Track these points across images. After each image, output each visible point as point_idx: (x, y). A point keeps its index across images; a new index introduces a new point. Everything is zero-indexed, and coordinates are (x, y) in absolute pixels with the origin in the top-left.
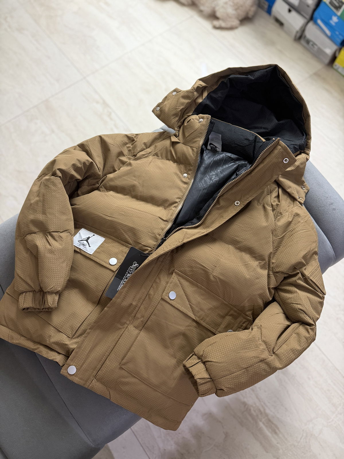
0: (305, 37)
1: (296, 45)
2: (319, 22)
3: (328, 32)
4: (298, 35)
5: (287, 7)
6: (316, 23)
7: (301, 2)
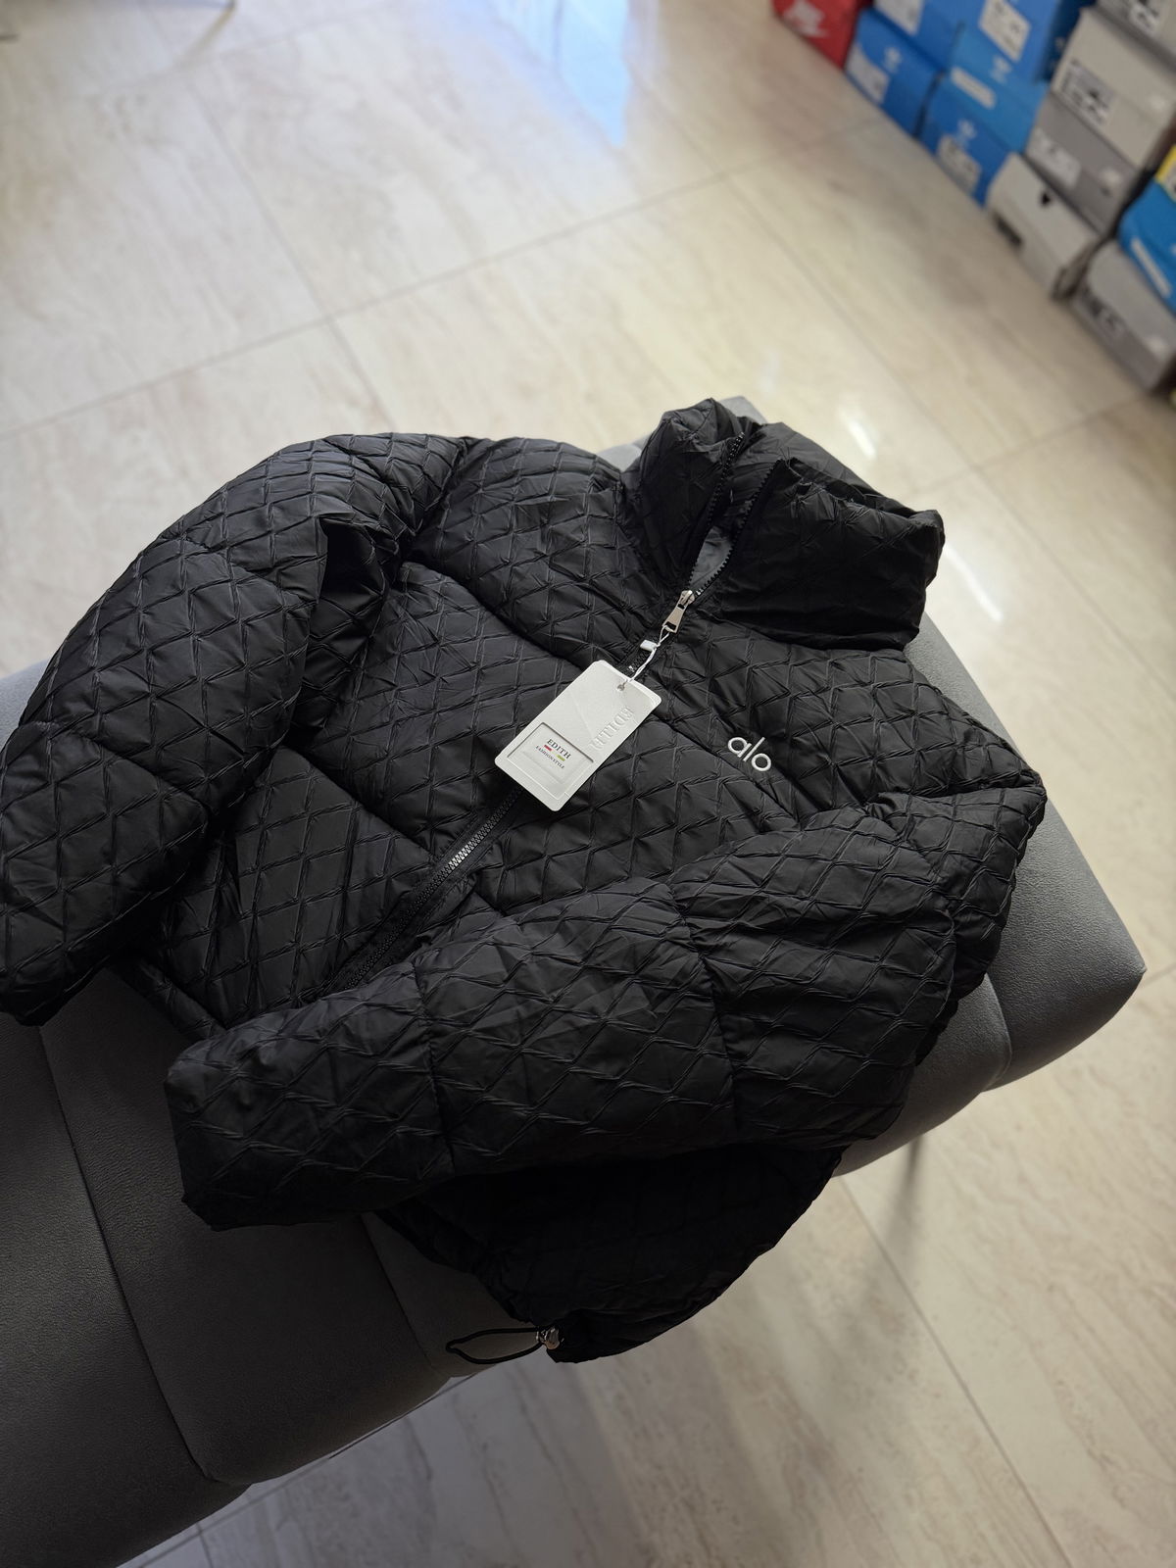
0: (1087, 291)
1: (1055, 315)
2: (1137, 246)
3: (1163, 284)
4: (1066, 283)
5: (1037, 187)
6: (1125, 249)
7: (1084, 175)
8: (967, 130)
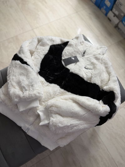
0: (118, 27)
5: (113, 15)
6: (122, 23)
7: (119, 14)
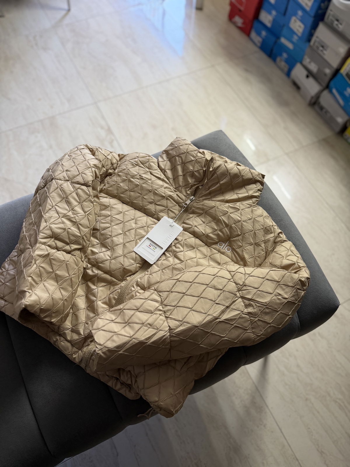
0: (319, 103)
1: (309, 110)
2: (334, 91)
3: (341, 102)
4: (313, 101)
5: (305, 73)
6: (331, 92)
7: (319, 70)
8: (285, 55)
